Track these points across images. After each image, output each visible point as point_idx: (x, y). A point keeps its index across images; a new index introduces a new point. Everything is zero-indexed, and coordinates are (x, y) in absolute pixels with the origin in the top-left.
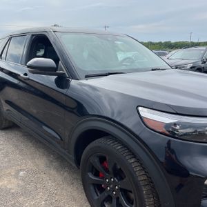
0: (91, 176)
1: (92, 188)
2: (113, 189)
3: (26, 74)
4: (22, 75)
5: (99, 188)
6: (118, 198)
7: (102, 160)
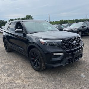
0: (31, 58)
1: (32, 61)
2: (36, 60)
3: (15, 34)
4: (14, 34)
5: (33, 61)
6: (37, 62)
7: (33, 53)
